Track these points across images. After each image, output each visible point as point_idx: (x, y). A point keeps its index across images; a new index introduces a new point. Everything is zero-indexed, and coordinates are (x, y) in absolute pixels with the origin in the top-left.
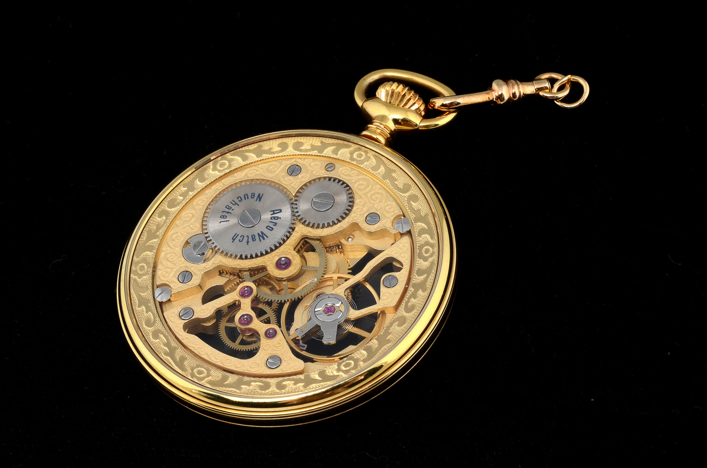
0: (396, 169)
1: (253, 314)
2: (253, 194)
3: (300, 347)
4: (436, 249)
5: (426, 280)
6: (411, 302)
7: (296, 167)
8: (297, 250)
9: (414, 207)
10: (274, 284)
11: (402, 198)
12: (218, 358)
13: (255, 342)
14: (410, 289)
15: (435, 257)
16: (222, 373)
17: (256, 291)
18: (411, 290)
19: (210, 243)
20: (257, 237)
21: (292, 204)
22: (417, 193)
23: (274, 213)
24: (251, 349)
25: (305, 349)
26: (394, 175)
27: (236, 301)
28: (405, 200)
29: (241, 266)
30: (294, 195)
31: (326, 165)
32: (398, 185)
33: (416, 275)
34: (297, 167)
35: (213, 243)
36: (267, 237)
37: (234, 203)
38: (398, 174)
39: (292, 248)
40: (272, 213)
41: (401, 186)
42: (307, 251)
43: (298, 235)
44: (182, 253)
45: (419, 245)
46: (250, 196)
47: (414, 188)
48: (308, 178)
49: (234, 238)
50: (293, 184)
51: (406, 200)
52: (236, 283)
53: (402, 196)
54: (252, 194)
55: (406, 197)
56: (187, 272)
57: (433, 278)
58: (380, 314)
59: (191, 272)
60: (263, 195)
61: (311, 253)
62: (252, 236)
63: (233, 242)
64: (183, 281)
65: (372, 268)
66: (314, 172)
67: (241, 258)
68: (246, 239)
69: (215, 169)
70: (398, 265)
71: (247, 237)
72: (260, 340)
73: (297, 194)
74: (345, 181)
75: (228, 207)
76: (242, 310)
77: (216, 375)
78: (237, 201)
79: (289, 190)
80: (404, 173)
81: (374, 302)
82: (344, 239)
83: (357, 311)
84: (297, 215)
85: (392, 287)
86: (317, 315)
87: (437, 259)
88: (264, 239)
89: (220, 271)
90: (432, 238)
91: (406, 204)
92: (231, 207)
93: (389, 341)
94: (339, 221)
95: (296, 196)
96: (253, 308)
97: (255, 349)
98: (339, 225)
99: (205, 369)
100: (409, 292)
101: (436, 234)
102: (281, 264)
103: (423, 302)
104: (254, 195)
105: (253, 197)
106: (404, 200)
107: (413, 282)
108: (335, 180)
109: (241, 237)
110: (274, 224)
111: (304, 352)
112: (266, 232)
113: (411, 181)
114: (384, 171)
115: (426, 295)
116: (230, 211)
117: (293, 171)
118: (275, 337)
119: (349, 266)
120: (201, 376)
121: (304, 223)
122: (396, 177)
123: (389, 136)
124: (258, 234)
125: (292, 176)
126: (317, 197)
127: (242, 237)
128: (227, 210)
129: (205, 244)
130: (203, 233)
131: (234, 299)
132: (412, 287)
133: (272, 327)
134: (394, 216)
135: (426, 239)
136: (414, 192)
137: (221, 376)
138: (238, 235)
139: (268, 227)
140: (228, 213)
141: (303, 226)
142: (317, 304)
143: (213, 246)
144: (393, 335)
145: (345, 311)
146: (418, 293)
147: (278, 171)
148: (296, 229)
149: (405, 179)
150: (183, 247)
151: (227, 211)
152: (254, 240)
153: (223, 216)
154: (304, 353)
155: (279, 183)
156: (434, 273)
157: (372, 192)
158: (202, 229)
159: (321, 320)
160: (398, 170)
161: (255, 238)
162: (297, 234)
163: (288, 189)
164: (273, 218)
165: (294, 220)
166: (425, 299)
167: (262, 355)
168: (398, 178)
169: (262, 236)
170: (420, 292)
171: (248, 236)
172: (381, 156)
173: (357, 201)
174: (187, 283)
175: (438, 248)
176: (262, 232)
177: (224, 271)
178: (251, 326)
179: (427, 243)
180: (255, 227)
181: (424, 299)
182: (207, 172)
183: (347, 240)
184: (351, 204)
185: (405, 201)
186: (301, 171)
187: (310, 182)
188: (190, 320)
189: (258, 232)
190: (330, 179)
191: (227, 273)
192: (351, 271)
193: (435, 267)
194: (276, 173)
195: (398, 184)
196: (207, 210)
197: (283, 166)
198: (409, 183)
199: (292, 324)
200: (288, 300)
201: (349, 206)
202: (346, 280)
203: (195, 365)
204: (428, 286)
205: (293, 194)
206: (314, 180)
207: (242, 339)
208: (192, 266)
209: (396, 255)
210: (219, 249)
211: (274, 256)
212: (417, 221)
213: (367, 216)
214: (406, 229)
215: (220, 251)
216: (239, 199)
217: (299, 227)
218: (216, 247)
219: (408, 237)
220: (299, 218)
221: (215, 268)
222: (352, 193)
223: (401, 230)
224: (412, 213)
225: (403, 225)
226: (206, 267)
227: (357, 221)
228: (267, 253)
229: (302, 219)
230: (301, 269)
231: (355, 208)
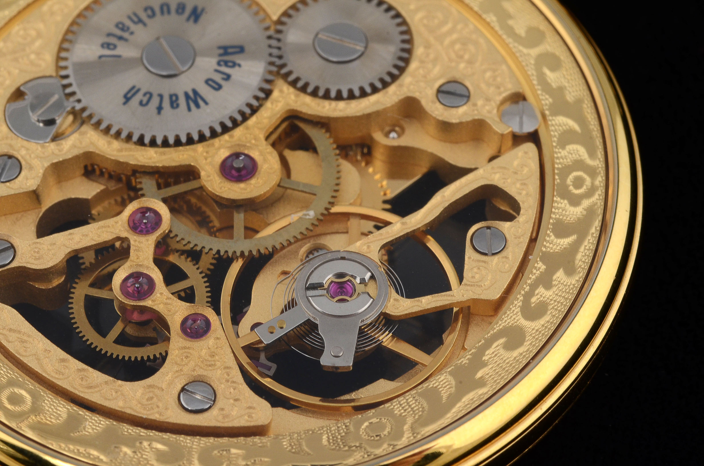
1: (157, 275)
2: (181, 6)
3: (259, 368)
4: (600, 180)
5: (575, 247)
6: (539, 296)
8: (271, 140)
9: (551, 80)
10: (209, 213)
11: (522, 59)
12: (63, 371)
13: (153, 342)
14: (536, 265)
15: (597, 198)
16: (69, 408)
17: (169, 222)
18: (540, 268)
19: (72, 99)
20: (182, 101)
21: (270, 37)
22: (560, 51)
23: (226, 53)
24: (142, 357)
25: (271, 373)
27: (118, 238)
28: (530, 62)
29: (138, 161)
30: (275, 18)
32: (516, 27)
33: (551, 234)
35: (79, 101)
36: (206, 103)
37: (136, 19)
39: (262, 136)
40: (222, 51)
41: (522, 32)
42: (294, 147)
43: (279, 108)
44: (3, 114)
45: (560, 166)
46: (173, 7)
47: (553, 41)
49: (129, 96)
51: (532, 63)
52: (119, 199)
53: (523, 52)
54: (179, 5)
55: (531, 56)
56: (10, 157)
57: (593, 247)
58: (457, 313)
59: (20, 158)
60: (203, 10)
61: (300, 154)
62: (171, 96)
63: (125, 103)
65: (447, 204)
67: (141, 142)
68: (155, 101)
70: (504, 207)
71: (158, 98)
72: (168, 339)
73: (284, 19)
74: (394, 4)
75: (120, 26)
76: (133, 261)
77: (55, 410)
78: (143, 16)
79: (264, 7)
81: (446, 287)
82: (380, 133)
83: (405, 299)
84: (278, 62)
85: (494, 254)
86: (310, 298)
87: (603, 204)
88: (198, 106)
89: (86, 167)
90: (592, 154)
91: (532, 71)
92: (128, 28)
93: (481, 383)
94: (375, 90)
95: (279, 22)
96: (158, 262)
97: (152, 357)
98: (373, 98)
99: (29, 392)
100: (534, 271)
101: (600, 147)
102: (232, 167)
103: (567, 299)
104: (183, 9)
105: (180, 11)
106: (528, 63)
107: (544, 249)
109: (145, 94)
110: (225, 77)
111: (269, 380)
112: (205, 91)
115: (573, 283)
116: (126, 35)
118: (204, 338)
119: (385, 194)
120: (17, 409)
121: (293, 84)
122: (512, 11)
126: (329, 29)
127: (148, 96)
128: (119, 33)
129: (60, 101)
130: (56, 77)
131: (115, 234)
132: (540, 261)
133: (199, 312)
134: (504, 95)
135: (577, 156)
136: (552, 48)
137: (65, 416)
138: (138, 90)
139: (210, 82)
140: (120, 38)
141: (292, 90)
142: (313, 271)
143: (78, 107)
144: (492, 367)
145: (379, 296)
146: (555, 277)
148: (276, 94)
150: (8, 102)
151: (119, 35)
152: (175, 105)
153: (109, 44)
154: (268, 382)
156: (595, 235)
157: (455, 36)
158: (57, 65)
159: (319, 311)
161: (178, 102)
162: (276, 106)
163: (263, 4)
164: (222, 63)
165: (270, 72)
166: (571, 292)
167: (169, 376)
168: (516, 13)
169: (194, 98)
170: (560, 275)
171: (161, 96)
173: (419, 51)
174: (8, 184)
175: (604, 178)
176: (195, 92)
177: (96, 167)
178: (148, 303)
179: (579, 165)
180: (179, 77)
181: (568, 293)
183: (387, 135)
184: (405, 55)
188: (5, 270)
189: (185, 90)
191: (102, 174)
192: (390, 207)
193: (597, 221)
198: (541, 27)
199: (244, 310)
200: (242, 253)
201: (401, 59)
202: (384, 224)
203: (4, 378)
204: (581, 263)
205: (272, 17)
207: (123, 330)
208: (22, 147)
209: (504, 183)
210: (90, 117)
211: (219, 148)
212: (555, 113)
213: (441, 86)
214: (528, 128)
215: (94, 120)
216: (149, 12)
217: (281, 91)
218: (84, 109)
219: (530, 147)
220: (284, 71)
221: (77, 158)
222: (408, 32)
223: (516, 129)
224: (544, 94)
225: (521, 118)
226: (56, 152)
227: (417, 95)
228: (202, 138)
229: (290, 73)
230: (279, 185)
231: (413, 65)
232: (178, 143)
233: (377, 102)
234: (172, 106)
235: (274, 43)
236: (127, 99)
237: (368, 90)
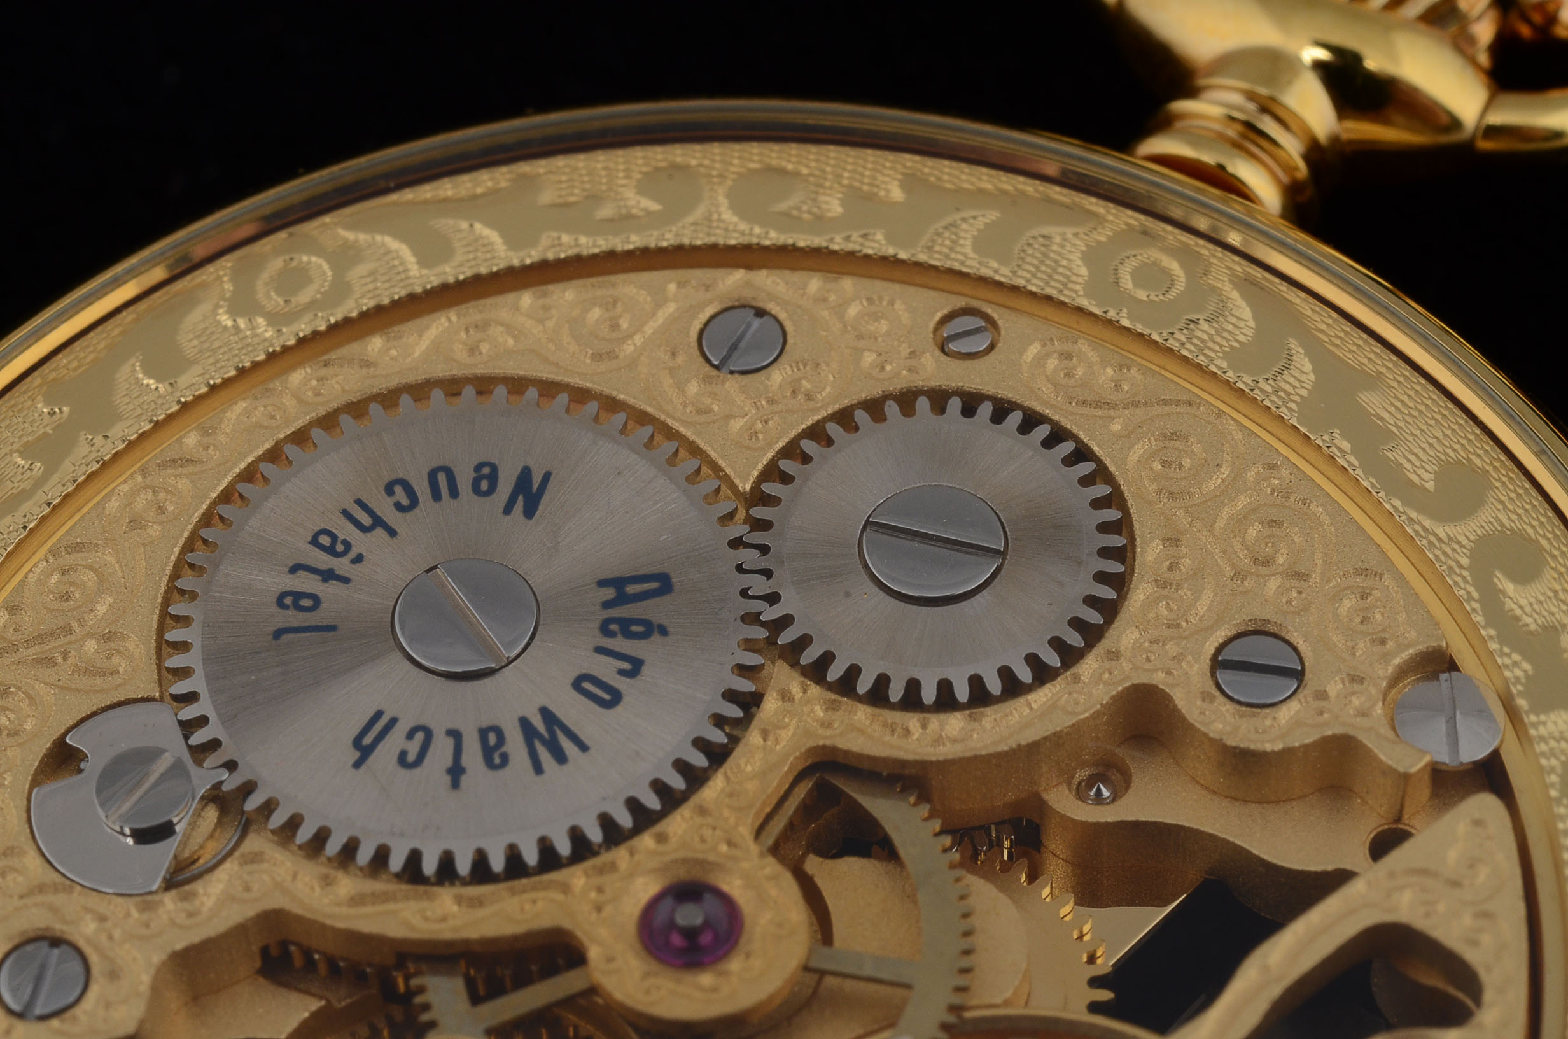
0: (1384, 370)
2: (486, 470)
7: (749, 325)
8: (769, 839)
9: (1521, 608)
11: (1438, 552)
19: (212, 760)
20: (515, 744)
21: (736, 543)
22: (1535, 523)
23: (622, 599)
26: (1371, 401)
28: (1458, 562)
30: (746, 487)
31: (939, 315)
32: (1409, 466)
34: (757, 323)
35: (231, 766)
36: (583, 747)
37: (366, 520)
38: (1396, 397)
39: (745, 832)
40: (609, 593)
41: (1426, 476)
42: (835, 849)
43: (783, 743)
44: (25, 815)
46: (464, 480)
47: (1513, 495)
48: (828, 389)
49: (367, 740)
50: (737, 425)
51: (1465, 561)
53: (1436, 535)
54: (478, 468)
55: (1459, 543)
56: (56, 942)
59: (82, 944)
60: (547, 477)
61: (851, 865)
62: (483, 733)
63: (357, 765)
64: (30, 1005)
65: (1276, 991)
66: (869, 358)
67: (413, 872)
68: (441, 752)
69: (241, 304)
70: (1432, 980)
71: (450, 742)
73: (769, 488)
74: (1067, 424)
75: (325, 540)
78: (384, 507)
79: (713, 455)
80: (1435, 395)
82: (1064, 789)
84: (771, 613)
88: (560, 757)
89: (265, 951)
91: (1466, 589)
92: (347, 545)
94: (1043, 674)
95: (758, 497)
98: (1040, 697)
102: (672, 925)
104: (493, 478)
105: (484, 485)
106: (1453, 564)
108: (1002, 410)
109: (410, 735)
110: (626, 666)
112: (574, 712)
113: (1489, 446)
114: (1312, 377)
116: (342, 565)
117: (734, 348)
119: (1092, 959)
121: (817, 672)
122: (1386, 415)
123: (1302, 170)
124: (525, 723)
125: (732, 372)
127: (420, 736)
128: (323, 560)
129: (177, 768)
130: (162, 699)
134: (1397, 661)
136: (1514, 517)
138: (393, 721)
139: (587, 685)
140: (328, 575)
141: (814, 690)
143: (231, 782)
147: (638, 339)
148: (771, 705)
149: (1445, 435)
150: (35, 782)
151: (324, 567)
152: (497, 760)
153: (298, 596)
155: (649, 409)
157: (1242, 502)
158: (159, 666)
160: (1401, 379)
161: (504, 749)
162: (777, 742)
163: (708, 449)
164: (614, 627)
165: (751, 644)
168: (1402, 424)
169: (546, 735)
171: (455, 735)
172: (1284, 287)
173: (1151, 551)
174: (55, 1023)
176: (545, 713)
177: (293, 948)
180: (498, 677)
182: (195, 318)
183: (1083, 791)
184: (1115, 567)
185: (1461, 566)
186: (787, 347)
187: (844, 418)
189: (521, 714)
190: (970, 403)
191: (310, 964)
192: (1105, 995)
194: (629, 348)
195: (1403, 461)
196: (192, 551)
197: (671, 308)
198: (1473, 457)
201: (1103, 578)
205: (737, 481)
206: (875, 407)
208: (87, 910)
209: (1427, 915)
210: (268, 808)
211: (631, 875)
212: (1544, 705)
213: (1219, 650)
214: (1473, 751)
215: (278, 819)
216: (400, 495)
217: (785, 696)
218: (248, 789)
219: (1486, 804)
220: (786, 637)
221: (240, 930)
222: (1115, 499)
223: (1444, 757)
224: (1506, 650)
225: (1452, 722)
226: (181, 919)
227: (1159, 679)
228: (582, 849)
229: (804, 642)
230: (806, 968)
231: (1140, 594)
232: (515, 867)
233: (1052, 707)
234: (490, 764)
235: (750, 557)
236: (364, 750)
237: (1025, 674)
